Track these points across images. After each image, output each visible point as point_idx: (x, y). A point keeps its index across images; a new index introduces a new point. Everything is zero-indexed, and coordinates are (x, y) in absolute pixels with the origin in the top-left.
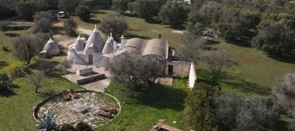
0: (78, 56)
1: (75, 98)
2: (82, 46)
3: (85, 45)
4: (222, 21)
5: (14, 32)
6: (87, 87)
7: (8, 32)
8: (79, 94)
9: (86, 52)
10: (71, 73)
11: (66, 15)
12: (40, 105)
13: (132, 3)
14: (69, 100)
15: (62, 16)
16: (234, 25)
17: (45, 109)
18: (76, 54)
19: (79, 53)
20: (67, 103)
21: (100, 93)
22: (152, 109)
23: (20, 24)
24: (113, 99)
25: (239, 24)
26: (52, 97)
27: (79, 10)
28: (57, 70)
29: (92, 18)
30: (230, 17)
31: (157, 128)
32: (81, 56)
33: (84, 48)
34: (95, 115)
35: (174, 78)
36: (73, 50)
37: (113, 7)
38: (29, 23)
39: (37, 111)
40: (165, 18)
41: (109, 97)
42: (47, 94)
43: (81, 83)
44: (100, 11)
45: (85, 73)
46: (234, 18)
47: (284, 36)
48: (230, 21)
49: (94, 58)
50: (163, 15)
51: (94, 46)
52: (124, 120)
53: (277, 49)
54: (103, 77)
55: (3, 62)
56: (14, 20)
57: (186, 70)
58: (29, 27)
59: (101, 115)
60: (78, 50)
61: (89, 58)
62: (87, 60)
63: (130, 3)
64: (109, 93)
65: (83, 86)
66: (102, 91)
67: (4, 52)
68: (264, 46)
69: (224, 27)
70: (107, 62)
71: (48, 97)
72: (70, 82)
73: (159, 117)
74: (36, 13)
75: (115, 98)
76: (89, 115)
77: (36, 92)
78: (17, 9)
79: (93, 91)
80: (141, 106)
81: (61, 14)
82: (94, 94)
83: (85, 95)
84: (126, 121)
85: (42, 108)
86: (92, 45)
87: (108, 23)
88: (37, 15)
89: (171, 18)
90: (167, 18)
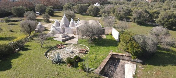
0: (57, 29)
1: (64, 47)
2: (58, 24)
3: (59, 24)
4: (117, 12)
5: (13, 23)
6: (68, 42)
7: (9, 23)
8: (65, 46)
9: (61, 27)
10: (56, 37)
11: (40, 14)
12: (47, 53)
13: (73, 7)
14: (61, 48)
15: (38, 14)
16: (122, 13)
17: (50, 54)
18: (56, 29)
19: (57, 28)
20: (61, 50)
21: (75, 44)
22: (104, 47)
23: (16, 19)
24: (83, 46)
25: (124, 12)
26: (51, 48)
27: (48, 10)
28: (47, 37)
29: (54, 15)
30: (120, 10)
31: (111, 54)
32: (59, 30)
33: (59, 25)
34: (78, 53)
35: (106, 35)
36: (54, 27)
37: (64, 9)
38: (21, 18)
39: (46, 55)
40: (90, 12)
41: (81, 45)
42: (48, 47)
43: (64, 41)
44: (57, 12)
45: (64, 36)
46: (122, 10)
47: (143, 16)
48: (120, 12)
49: (65, 30)
50: (89, 11)
51: (65, 24)
52: (94, 53)
53: (141, 21)
54: (73, 38)
55: (13, 37)
56: (12, 17)
57: (110, 31)
58: (21, 20)
59: (81, 53)
60: (57, 27)
61: (63, 30)
62: (62, 31)
63: (72, 7)
64: (80, 44)
65: (65, 42)
66: (76, 43)
67: (11, 32)
68: (136, 20)
69: (118, 14)
70: (72, 31)
71: (49, 49)
72: (58, 41)
73: (109, 50)
74: (25, 12)
75: (84, 45)
76: (75, 54)
77: (42, 47)
78: (13, 11)
79: (71, 44)
80: (98, 47)
81: (38, 13)
82: (72, 45)
83: (68, 46)
84: (95, 53)
85: (48, 54)
86: (64, 24)
87: (67, 14)
88: (26, 13)
89: (93, 12)
90: (92, 12)
